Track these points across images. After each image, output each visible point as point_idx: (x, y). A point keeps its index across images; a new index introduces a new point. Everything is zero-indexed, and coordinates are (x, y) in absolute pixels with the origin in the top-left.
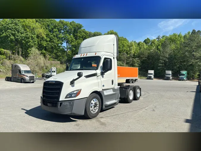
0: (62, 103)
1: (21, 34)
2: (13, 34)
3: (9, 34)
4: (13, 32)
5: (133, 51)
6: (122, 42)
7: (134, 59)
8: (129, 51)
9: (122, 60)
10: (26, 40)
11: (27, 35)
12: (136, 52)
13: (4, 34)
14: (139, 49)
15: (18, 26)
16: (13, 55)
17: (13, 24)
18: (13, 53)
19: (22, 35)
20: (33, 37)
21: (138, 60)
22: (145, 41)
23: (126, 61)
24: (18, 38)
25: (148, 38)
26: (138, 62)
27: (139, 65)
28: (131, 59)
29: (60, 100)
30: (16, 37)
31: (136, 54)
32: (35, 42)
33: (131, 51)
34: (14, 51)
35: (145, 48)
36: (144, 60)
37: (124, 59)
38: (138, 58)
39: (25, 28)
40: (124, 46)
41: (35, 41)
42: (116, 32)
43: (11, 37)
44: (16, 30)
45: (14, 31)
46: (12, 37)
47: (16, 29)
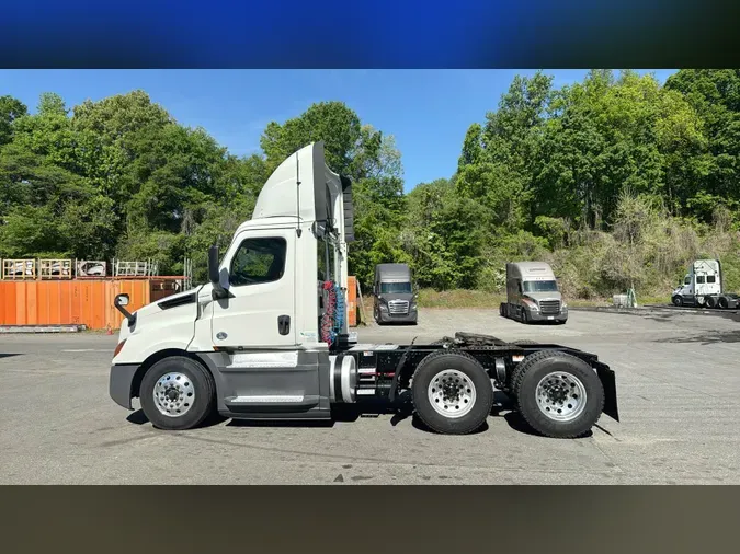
1: (596, 153)
2: (567, 163)
3: (557, 166)
4: (570, 156)
10: (615, 172)
11: (616, 152)
13: (545, 170)
15: (584, 130)
16: (576, 229)
17: (567, 131)
18: (576, 226)
19: (600, 156)
20: (640, 152)
24: (585, 172)
30: (579, 170)
32: (650, 171)
34: (577, 218)
39: (607, 131)
41: (649, 168)
43: (564, 174)
44: (578, 146)
45: (570, 152)
46: (568, 173)
47: (576, 143)
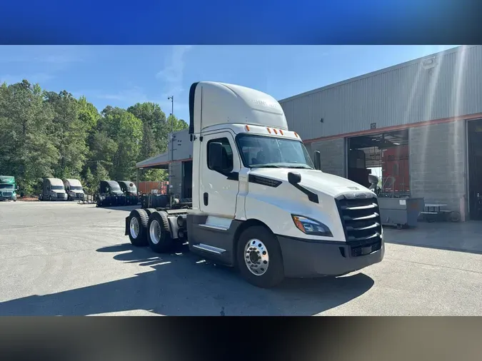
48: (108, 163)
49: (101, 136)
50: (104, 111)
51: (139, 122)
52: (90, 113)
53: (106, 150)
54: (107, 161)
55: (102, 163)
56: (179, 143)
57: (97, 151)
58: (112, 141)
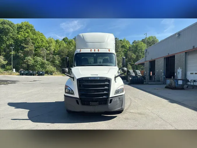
0: (112, 99)
5: (52, 48)
6: (41, 37)
7: (55, 56)
8: (48, 47)
9: (41, 56)
12: (56, 49)
14: (59, 47)
21: (59, 57)
22: (64, 40)
23: (46, 57)
25: (66, 37)
26: (58, 59)
27: (60, 62)
28: (51, 56)
29: (110, 96)
31: (56, 51)
33: (51, 48)
35: (64, 47)
36: (64, 58)
37: (44, 55)
38: (58, 55)
40: (43, 41)
42: (32, 25)
48: (132, 63)
49: (129, 53)
50: (133, 43)
51: (145, 45)
52: (126, 44)
53: (131, 58)
54: (131, 62)
55: (129, 63)
56: (148, 53)
57: (128, 59)
58: (134, 54)
